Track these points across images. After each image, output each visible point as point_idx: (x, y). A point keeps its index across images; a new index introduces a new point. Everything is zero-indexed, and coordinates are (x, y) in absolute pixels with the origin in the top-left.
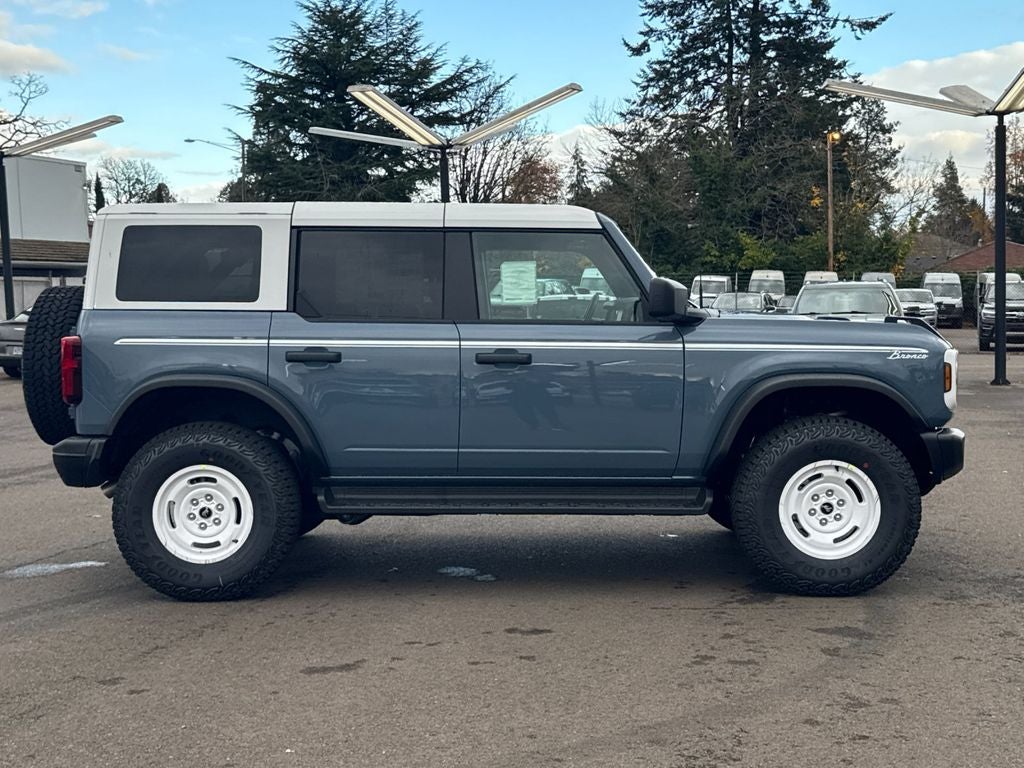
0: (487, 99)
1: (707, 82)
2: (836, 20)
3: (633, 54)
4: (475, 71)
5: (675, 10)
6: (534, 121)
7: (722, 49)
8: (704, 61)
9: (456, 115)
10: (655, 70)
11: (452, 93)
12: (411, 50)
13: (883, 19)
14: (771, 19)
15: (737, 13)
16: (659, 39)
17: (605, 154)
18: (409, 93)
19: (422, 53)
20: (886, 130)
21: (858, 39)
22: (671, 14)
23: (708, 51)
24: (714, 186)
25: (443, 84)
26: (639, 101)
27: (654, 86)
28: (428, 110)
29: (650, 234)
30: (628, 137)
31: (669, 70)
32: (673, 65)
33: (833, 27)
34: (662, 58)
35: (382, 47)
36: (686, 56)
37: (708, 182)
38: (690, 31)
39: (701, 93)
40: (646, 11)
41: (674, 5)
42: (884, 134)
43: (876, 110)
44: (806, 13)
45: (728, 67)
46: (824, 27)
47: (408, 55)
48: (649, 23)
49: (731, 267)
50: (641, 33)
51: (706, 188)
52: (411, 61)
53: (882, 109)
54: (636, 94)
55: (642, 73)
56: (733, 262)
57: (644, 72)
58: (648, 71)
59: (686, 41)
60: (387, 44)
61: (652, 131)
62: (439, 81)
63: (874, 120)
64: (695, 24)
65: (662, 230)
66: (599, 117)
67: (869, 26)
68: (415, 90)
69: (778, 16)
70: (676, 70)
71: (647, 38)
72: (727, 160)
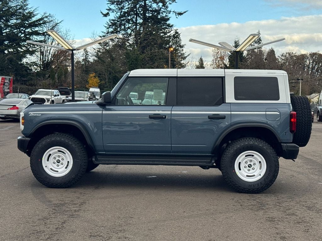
0: (53, 27)
1: (129, 28)
2: (170, 11)
3: (104, 16)
4: (49, 17)
5: (119, 3)
6: (69, 36)
7: (133, 17)
8: (128, 21)
9: (41, 32)
10: (111, 22)
11: (40, 24)
12: (25, 8)
13: (185, 12)
14: (150, 9)
15: (139, 6)
16: (113, 12)
17: (95, 49)
18: (24, 23)
19: (29, 9)
20: (182, 47)
21: (177, 18)
22: (117, 4)
23: (129, 18)
24: (133, 63)
25: (37, 21)
26: (106, 32)
27: (111, 28)
28: (31, 30)
29: (111, 77)
30: (102, 44)
31: (116, 23)
32: (118, 21)
33: (169, 13)
34: (114, 19)
35: (15, 6)
36: (122, 19)
37: (131, 61)
38: (123, 10)
39: (127, 32)
40: (109, 2)
41: (118, 1)
42: (181, 48)
43: (178, 40)
44: (161, 8)
45: (136, 24)
46: (166, 13)
47: (24, 10)
48: (110, 7)
49: (138, 90)
50: (107, 9)
51: (130, 63)
52: (25, 12)
53: (180, 40)
54: (105, 30)
55: (107, 23)
56: (139, 88)
57: (108, 23)
58: (109, 22)
59: (122, 14)
60: (16, 6)
61: (111, 43)
62: (35, 20)
63: (178, 43)
64: (125, 8)
65: (116, 76)
66: (95, 37)
67: (180, 14)
68: (26, 22)
69: (152, 8)
70: (118, 23)
71: (109, 11)
72: (137, 55)
